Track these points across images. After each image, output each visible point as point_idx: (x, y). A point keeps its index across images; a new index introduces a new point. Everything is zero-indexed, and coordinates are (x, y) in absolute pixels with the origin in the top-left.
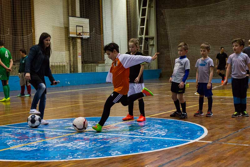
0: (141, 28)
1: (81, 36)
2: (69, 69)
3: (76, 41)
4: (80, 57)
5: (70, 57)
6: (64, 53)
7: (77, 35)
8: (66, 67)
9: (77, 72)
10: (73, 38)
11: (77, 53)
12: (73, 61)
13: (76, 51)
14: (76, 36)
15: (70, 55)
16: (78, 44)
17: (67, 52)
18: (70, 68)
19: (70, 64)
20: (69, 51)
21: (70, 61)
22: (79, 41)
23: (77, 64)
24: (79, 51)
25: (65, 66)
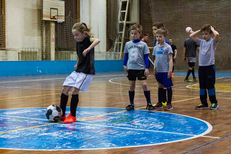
1: (55, 20)
2: (40, 56)
3: (49, 26)
4: (54, 43)
5: (42, 43)
6: (36, 38)
7: (51, 18)
8: (38, 54)
9: (50, 60)
10: (47, 22)
11: (50, 39)
12: (46, 47)
13: (50, 37)
14: (50, 20)
15: (42, 40)
16: (52, 28)
17: (40, 37)
18: (42, 55)
19: (42, 51)
20: (42, 35)
21: (42, 47)
22: (53, 25)
23: (50, 50)
24: (53, 36)
25: (36, 52)
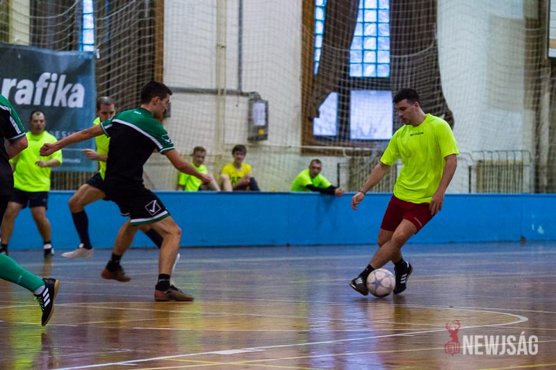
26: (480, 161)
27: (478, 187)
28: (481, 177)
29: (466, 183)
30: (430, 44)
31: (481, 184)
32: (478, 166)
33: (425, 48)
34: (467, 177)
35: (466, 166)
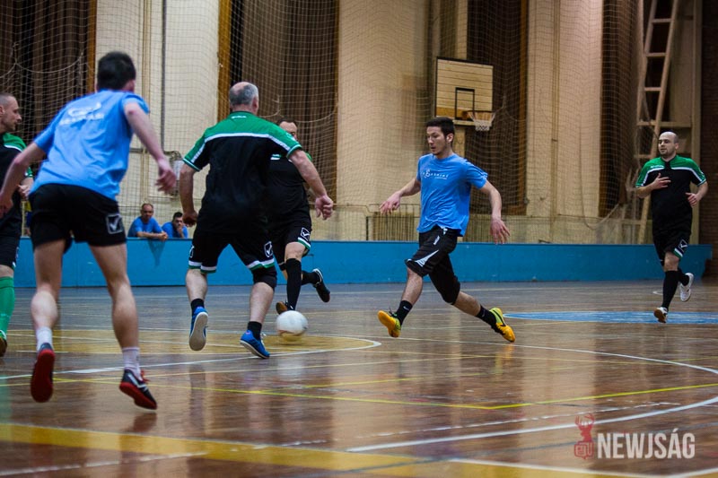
0: (648, 94)
26: (376, 213)
27: (374, 236)
28: (377, 228)
29: (364, 232)
30: (332, 110)
31: (377, 233)
32: (375, 217)
33: (328, 114)
34: (364, 227)
35: (364, 217)
